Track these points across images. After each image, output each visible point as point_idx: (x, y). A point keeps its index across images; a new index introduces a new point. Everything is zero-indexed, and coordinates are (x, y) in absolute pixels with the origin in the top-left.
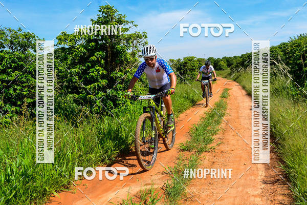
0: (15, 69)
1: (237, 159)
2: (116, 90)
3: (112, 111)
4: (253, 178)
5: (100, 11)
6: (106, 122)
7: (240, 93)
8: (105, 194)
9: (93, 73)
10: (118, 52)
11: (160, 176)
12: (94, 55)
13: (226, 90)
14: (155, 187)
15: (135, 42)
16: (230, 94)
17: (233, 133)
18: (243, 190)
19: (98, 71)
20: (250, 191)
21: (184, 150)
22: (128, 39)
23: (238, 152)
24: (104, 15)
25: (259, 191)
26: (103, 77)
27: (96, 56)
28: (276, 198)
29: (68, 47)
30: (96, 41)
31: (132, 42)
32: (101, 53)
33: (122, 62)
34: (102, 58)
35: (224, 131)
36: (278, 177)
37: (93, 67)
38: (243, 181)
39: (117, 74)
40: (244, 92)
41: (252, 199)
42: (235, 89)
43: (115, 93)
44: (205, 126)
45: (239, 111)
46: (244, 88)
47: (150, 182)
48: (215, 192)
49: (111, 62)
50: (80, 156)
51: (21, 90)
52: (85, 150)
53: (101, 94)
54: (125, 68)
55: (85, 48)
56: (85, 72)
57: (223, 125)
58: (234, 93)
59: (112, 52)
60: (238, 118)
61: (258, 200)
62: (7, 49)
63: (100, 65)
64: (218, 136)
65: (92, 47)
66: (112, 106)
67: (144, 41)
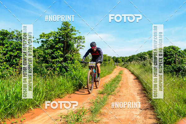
0: (17, 50)
1: (127, 99)
2: (67, 63)
3: (65, 74)
5: (63, 24)
7: (128, 73)
8: (58, 111)
9: (56, 54)
10: (70, 45)
11: (88, 104)
12: (57, 45)
13: (122, 71)
14: (85, 108)
15: (78, 41)
16: (123, 73)
17: (125, 88)
18: (130, 112)
19: (59, 53)
20: (134, 112)
21: (100, 94)
23: (127, 96)
24: (64, 26)
25: (139, 113)
26: (61, 56)
28: (147, 116)
29: (45, 40)
32: (61, 44)
34: (61, 47)
35: (120, 87)
36: (148, 107)
37: (57, 51)
39: (68, 55)
40: (130, 72)
41: (135, 116)
42: (126, 71)
43: (67, 65)
44: (111, 85)
46: (130, 71)
47: (82, 106)
48: (116, 112)
49: (66, 50)
50: (47, 92)
52: (49, 89)
53: (59, 65)
54: (73, 53)
55: (53, 41)
56: (53, 53)
57: (120, 85)
58: (125, 73)
59: (67, 44)
60: (127, 82)
61: (138, 116)
62: (14, 40)
63: (60, 50)
64: (117, 89)
65: (57, 41)
66: (65, 71)
67: (83, 41)
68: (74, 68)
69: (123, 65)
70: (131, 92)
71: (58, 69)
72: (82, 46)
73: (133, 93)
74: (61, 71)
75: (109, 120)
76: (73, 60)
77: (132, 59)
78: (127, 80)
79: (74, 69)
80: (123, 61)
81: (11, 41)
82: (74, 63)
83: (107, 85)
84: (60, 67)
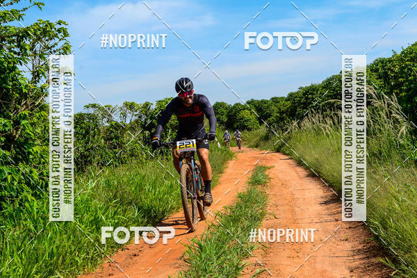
7: (294, 173)
42: (281, 168)
44: (221, 242)
45: (297, 209)
58: (280, 176)
64: (252, 260)
67: (61, 44)
68: (28, 184)
69: (266, 138)
70: (319, 266)
73: (329, 269)
76: (20, 146)
77: (306, 105)
78: (293, 212)
82: (26, 159)
83: (201, 247)
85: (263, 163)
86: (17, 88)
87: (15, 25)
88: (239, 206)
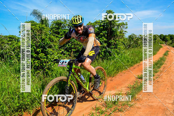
1: (165, 86)
2: (111, 48)
4: (170, 95)
5: (106, 13)
6: (105, 62)
9: (101, 40)
10: (113, 31)
11: (126, 88)
13: (168, 51)
14: (123, 92)
15: (121, 27)
16: (169, 54)
18: (164, 100)
19: (103, 39)
20: (167, 101)
21: (139, 78)
22: (118, 26)
23: (166, 83)
26: (105, 42)
27: (103, 33)
30: (103, 26)
31: (120, 27)
32: (105, 31)
33: (115, 36)
34: (106, 33)
35: (161, 72)
37: (101, 37)
38: (165, 96)
39: (112, 41)
41: (167, 105)
47: (121, 90)
48: (150, 99)
49: (110, 35)
51: (71, 45)
54: (116, 39)
55: (98, 29)
57: (161, 69)
59: (111, 31)
61: (170, 106)
62: (67, 28)
63: (105, 37)
64: (157, 74)
65: (101, 28)
66: (109, 55)
67: (126, 26)
69: (171, 44)
70: (171, 78)
71: (102, 53)
72: (125, 32)
74: (105, 55)
75: (141, 106)
76: (116, 45)
78: (171, 64)
79: (117, 53)
80: (171, 39)
81: (65, 29)
82: (116, 48)
84: (104, 52)
85: (169, 50)
86: (117, 35)
87: (119, 23)
88: (159, 61)
